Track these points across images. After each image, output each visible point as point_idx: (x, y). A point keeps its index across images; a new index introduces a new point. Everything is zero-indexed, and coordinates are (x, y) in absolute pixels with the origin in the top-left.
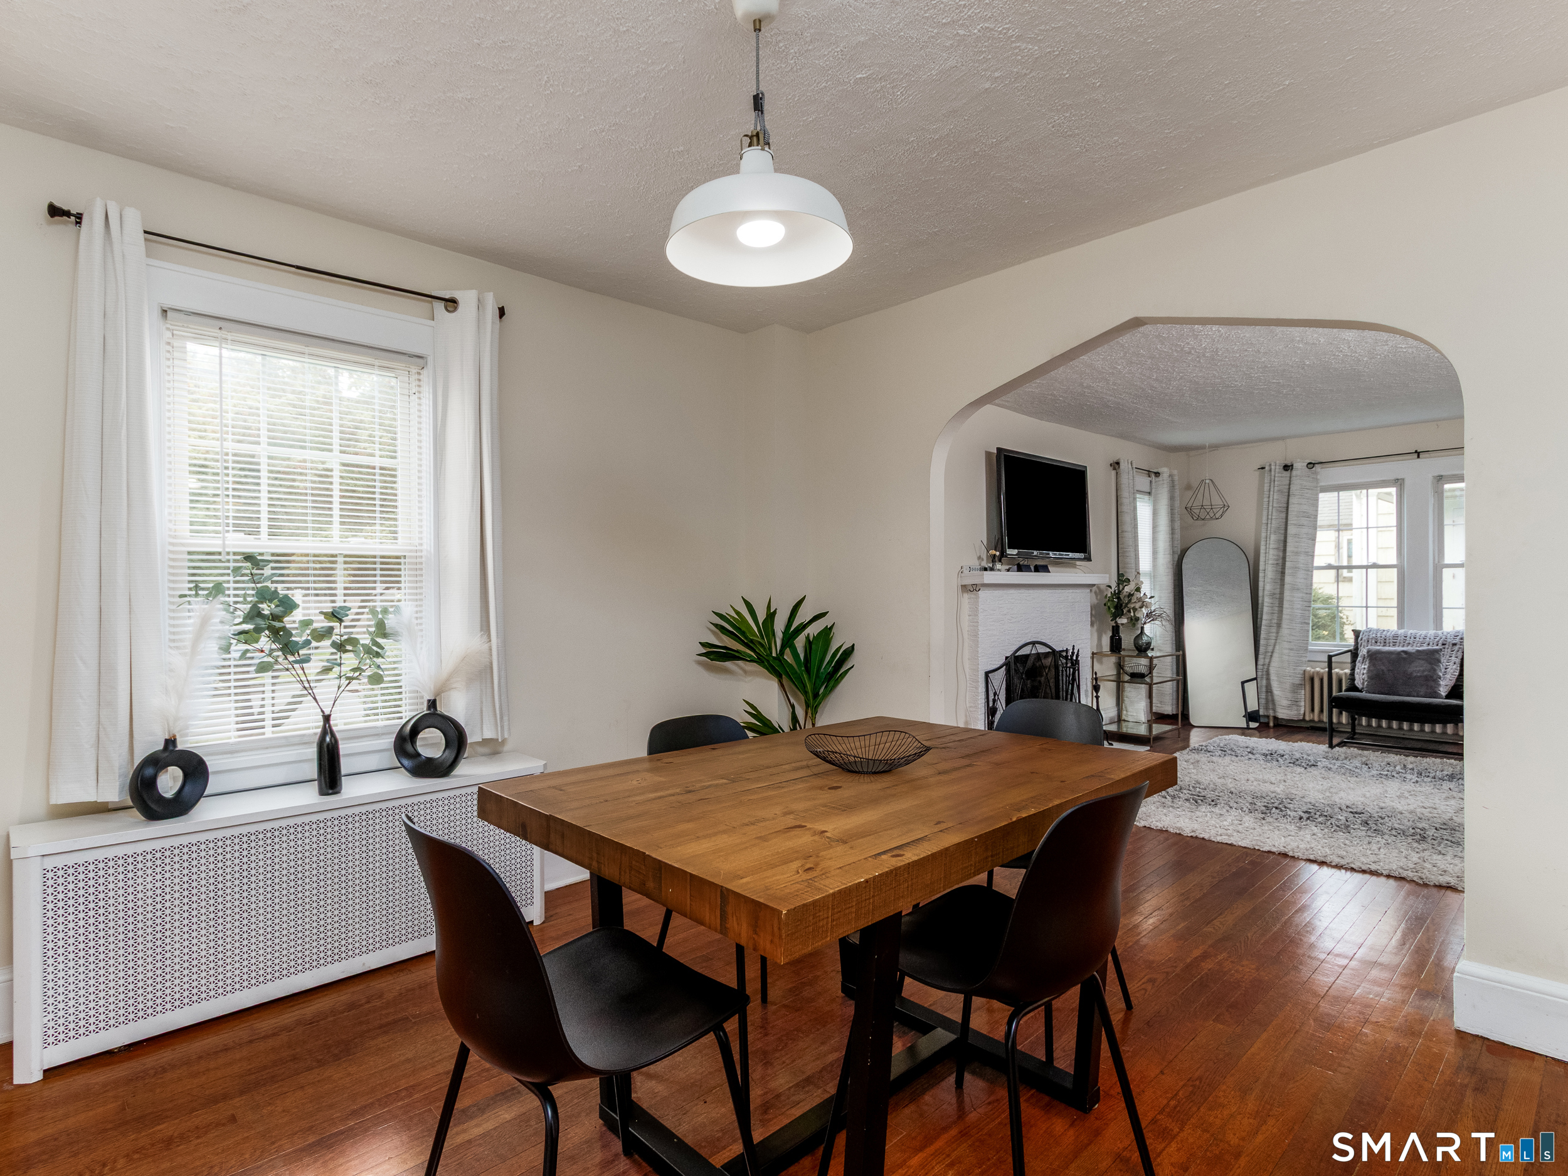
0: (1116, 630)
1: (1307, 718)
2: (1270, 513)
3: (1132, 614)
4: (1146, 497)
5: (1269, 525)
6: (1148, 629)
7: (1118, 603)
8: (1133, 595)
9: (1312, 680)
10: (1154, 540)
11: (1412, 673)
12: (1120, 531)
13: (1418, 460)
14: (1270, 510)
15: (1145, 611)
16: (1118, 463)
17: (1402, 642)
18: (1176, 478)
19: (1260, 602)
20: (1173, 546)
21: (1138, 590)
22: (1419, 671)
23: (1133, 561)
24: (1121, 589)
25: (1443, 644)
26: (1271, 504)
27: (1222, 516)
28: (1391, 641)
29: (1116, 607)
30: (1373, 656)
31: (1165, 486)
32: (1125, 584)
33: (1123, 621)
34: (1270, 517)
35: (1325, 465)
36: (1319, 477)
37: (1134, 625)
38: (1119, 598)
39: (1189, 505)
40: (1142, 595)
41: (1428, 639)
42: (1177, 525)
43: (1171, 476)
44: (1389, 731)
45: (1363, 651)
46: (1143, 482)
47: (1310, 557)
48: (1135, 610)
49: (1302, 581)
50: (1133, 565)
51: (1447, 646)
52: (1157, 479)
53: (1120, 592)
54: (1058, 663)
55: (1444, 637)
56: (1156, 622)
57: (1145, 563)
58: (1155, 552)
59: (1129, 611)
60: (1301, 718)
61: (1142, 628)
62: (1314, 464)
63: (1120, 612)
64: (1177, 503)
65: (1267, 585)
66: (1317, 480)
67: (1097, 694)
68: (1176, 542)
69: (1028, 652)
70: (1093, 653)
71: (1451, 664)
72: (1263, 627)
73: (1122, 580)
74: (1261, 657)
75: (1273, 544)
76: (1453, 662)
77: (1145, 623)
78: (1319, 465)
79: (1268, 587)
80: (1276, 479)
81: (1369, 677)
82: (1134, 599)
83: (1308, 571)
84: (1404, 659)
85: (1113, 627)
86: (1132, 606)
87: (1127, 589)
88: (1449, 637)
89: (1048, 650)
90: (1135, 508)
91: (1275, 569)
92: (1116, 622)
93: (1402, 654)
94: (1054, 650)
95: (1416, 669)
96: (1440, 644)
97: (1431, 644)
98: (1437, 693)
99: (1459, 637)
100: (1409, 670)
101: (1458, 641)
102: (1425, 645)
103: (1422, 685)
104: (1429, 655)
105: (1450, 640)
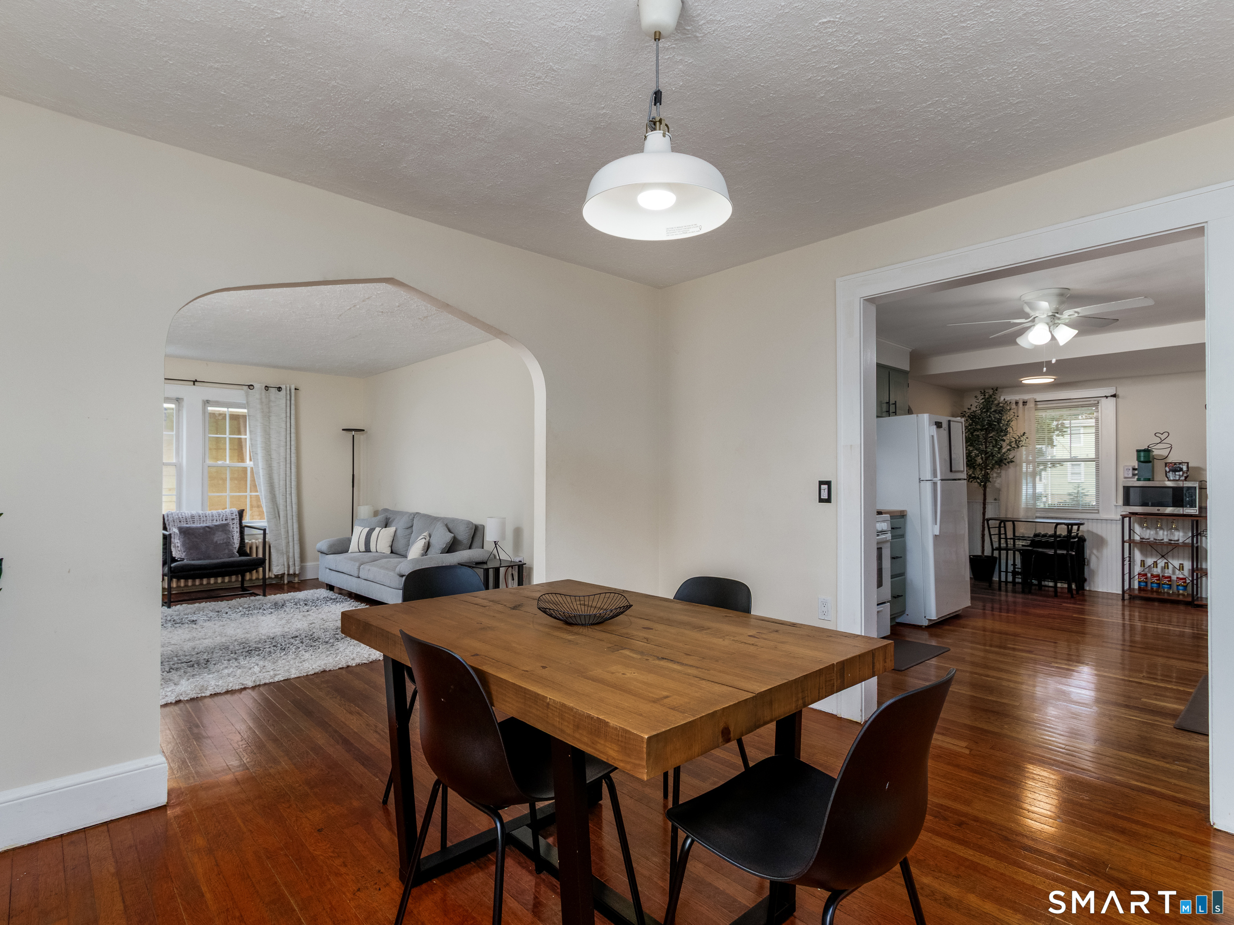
11: (216, 542)
13: (194, 387)
17: (198, 520)
22: (220, 540)
25: (226, 520)
28: (190, 520)
30: (184, 532)
41: (215, 517)
44: (223, 585)
45: (173, 530)
51: (228, 521)
55: (225, 515)
71: (235, 533)
76: (236, 531)
81: (185, 549)
84: (209, 532)
88: (228, 515)
93: (207, 528)
95: (219, 538)
96: (224, 520)
97: (218, 520)
98: (234, 553)
99: (234, 514)
100: (216, 539)
101: (234, 517)
102: (215, 521)
103: (225, 549)
104: (224, 528)
105: (229, 517)
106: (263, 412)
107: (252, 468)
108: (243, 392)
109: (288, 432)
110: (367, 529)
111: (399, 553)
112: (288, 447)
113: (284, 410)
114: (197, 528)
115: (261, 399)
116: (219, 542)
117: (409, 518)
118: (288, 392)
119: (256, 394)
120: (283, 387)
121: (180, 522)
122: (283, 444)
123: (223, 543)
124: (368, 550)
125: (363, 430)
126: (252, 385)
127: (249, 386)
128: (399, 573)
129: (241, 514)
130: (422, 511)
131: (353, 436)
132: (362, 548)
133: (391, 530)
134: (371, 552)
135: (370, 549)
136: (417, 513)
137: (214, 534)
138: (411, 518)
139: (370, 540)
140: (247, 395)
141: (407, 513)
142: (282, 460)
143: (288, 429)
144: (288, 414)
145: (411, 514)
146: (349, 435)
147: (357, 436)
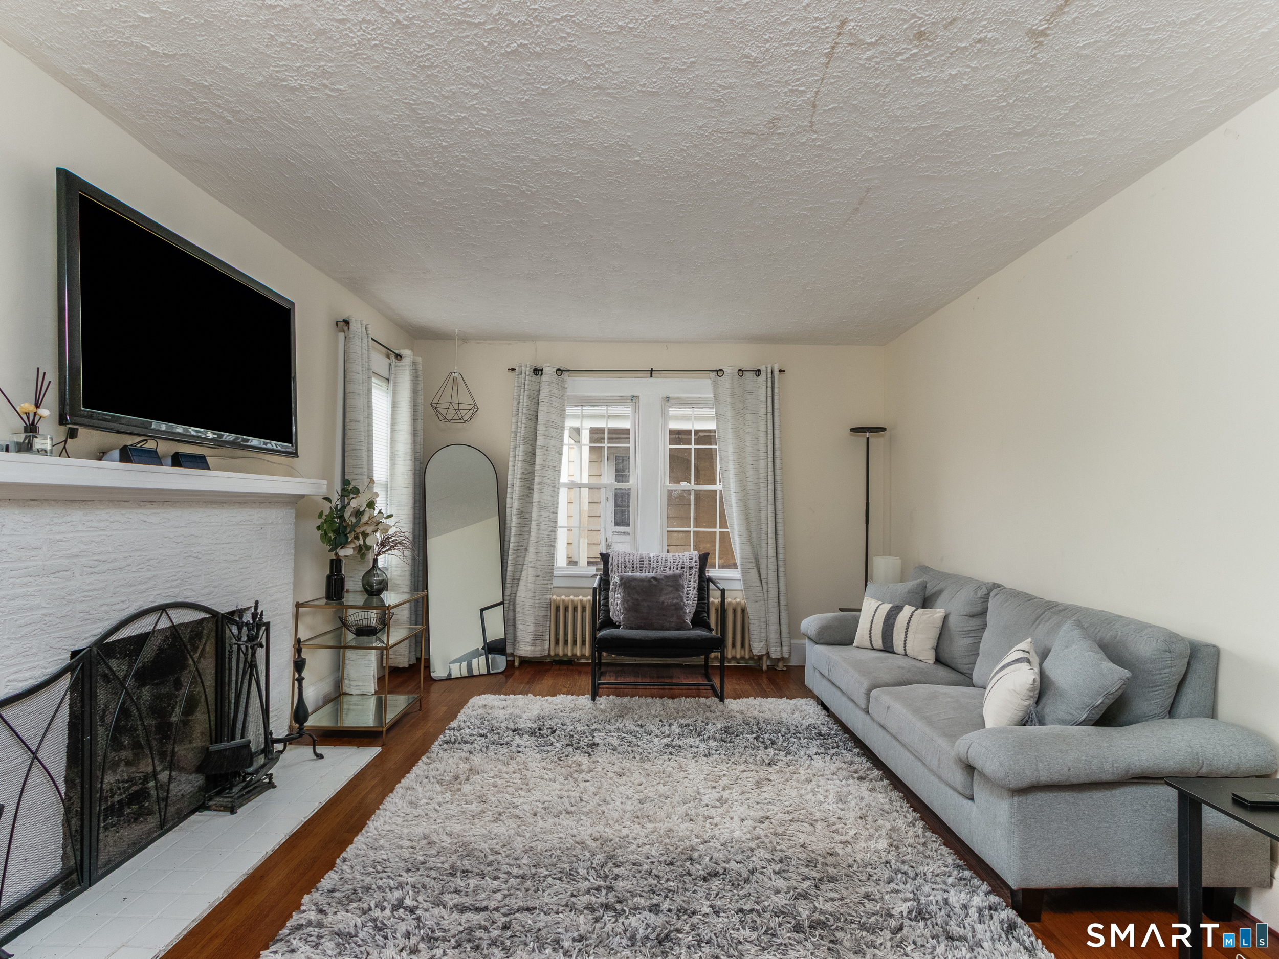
0: (336, 565)
1: (552, 653)
2: (519, 420)
3: (361, 542)
4: (384, 384)
5: (518, 434)
6: (382, 561)
7: (340, 524)
8: (362, 513)
9: (557, 608)
10: (393, 441)
11: (663, 602)
12: (347, 420)
13: (651, 379)
14: (520, 418)
15: (379, 536)
16: (347, 322)
17: (647, 566)
18: (420, 367)
19: (508, 521)
20: (415, 451)
21: (371, 505)
22: (669, 599)
23: (365, 463)
24: (346, 503)
25: (682, 569)
26: (520, 410)
27: (471, 417)
28: (638, 565)
29: (336, 532)
30: (627, 584)
31: (408, 373)
32: (352, 496)
33: (347, 552)
34: (519, 425)
35: (573, 374)
36: (566, 386)
37: (363, 556)
38: (342, 517)
39: (436, 401)
40: (376, 513)
41: (668, 563)
42: (420, 425)
43: (414, 363)
45: (615, 579)
46: (379, 362)
47: (557, 472)
48: (365, 535)
49: (549, 498)
50: (365, 470)
51: (685, 570)
52: (399, 363)
53: (344, 507)
54: (223, 632)
55: (681, 560)
56: (394, 552)
57: (380, 470)
58: (393, 457)
59: (357, 538)
60: (546, 653)
61: (375, 561)
62: (562, 371)
63: (343, 539)
64: (421, 399)
65: (513, 503)
66: (563, 388)
67: (300, 674)
68: (418, 447)
69: (149, 629)
70: (298, 605)
71: (691, 589)
72: (510, 551)
73: (348, 490)
74: (508, 585)
75: (520, 456)
76: (693, 587)
77: (379, 554)
78: (567, 373)
79: (516, 505)
80: (526, 382)
81: (625, 609)
82: (365, 518)
83: (555, 487)
84: (655, 586)
85: (332, 560)
86: (362, 529)
87: (354, 504)
88: (685, 561)
89: (202, 615)
90: (369, 392)
91: (523, 484)
92: (336, 554)
93: (653, 580)
94: (214, 614)
95: (666, 596)
96: (679, 568)
97: (672, 568)
98: (685, 622)
99: (694, 560)
100: (663, 598)
101: (693, 564)
102: (667, 569)
103: (673, 615)
104: (675, 581)
105: (687, 564)
106: (734, 408)
107: (721, 491)
108: (709, 382)
109: (770, 436)
110: (886, 607)
111: (953, 666)
112: (770, 459)
113: (764, 403)
114: (642, 580)
115: (732, 389)
116: (666, 603)
117: (976, 593)
118: (769, 376)
119: (726, 383)
120: (763, 369)
121: (625, 567)
122: (762, 454)
123: (671, 605)
124: (888, 648)
125: (884, 429)
126: (721, 370)
127: (717, 371)
128: (963, 756)
129: (704, 560)
130: (1009, 581)
131: (868, 439)
132: (878, 642)
133: (936, 614)
134: (894, 653)
135: (892, 647)
136: (996, 586)
137: (662, 590)
138: (981, 593)
139: (893, 629)
140: (715, 386)
141: (969, 580)
142: (763, 479)
143: (770, 432)
144: (770, 409)
145: (980, 585)
146: (861, 439)
147: (876, 440)
